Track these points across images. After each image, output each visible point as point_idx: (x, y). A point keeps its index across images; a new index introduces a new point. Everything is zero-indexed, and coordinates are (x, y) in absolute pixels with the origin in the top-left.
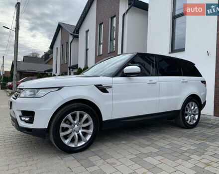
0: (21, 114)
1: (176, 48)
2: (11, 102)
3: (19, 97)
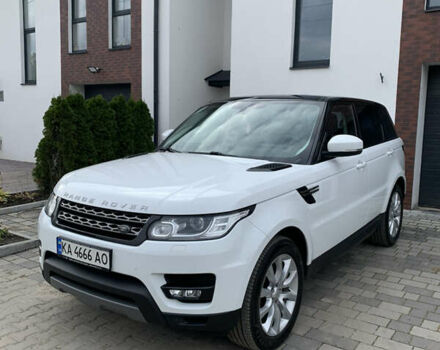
0: (165, 282)
2: (111, 252)
3: (147, 238)
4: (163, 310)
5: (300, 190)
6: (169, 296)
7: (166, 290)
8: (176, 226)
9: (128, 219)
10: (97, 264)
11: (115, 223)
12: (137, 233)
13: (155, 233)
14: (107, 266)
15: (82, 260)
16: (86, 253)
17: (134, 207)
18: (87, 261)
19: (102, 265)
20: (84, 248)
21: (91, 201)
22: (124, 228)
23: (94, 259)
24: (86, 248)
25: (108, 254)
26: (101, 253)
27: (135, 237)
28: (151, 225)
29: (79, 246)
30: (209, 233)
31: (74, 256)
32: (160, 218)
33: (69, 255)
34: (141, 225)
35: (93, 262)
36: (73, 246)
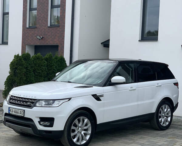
0: (39, 120)
2: (24, 110)
3: (35, 106)
4: (38, 129)
5: (93, 95)
6: (40, 124)
7: (39, 122)
8: (44, 103)
9: (30, 101)
10: (20, 115)
11: (27, 102)
12: (32, 105)
13: (37, 105)
14: (23, 115)
15: (16, 114)
16: (17, 112)
17: (32, 97)
18: (17, 114)
19: (21, 115)
20: (16, 110)
21: (20, 96)
22: (28, 103)
23: (19, 113)
24: (17, 110)
25: (23, 111)
26: (21, 111)
27: (31, 106)
28: (36, 102)
29: (15, 109)
30: (53, 105)
31: (14, 113)
32: (39, 100)
33: (12, 113)
34: (34, 102)
35: (19, 114)
36: (13, 110)
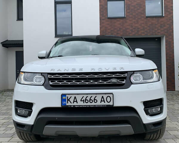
1: (58, 34)
3: (132, 84)
6: (147, 114)
10: (103, 103)
12: (124, 82)
14: (111, 104)
15: (89, 104)
16: (93, 99)
18: (93, 104)
19: (106, 103)
22: (113, 81)
23: (99, 101)
24: (92, 95)
25: (111, 95)
26: (105, 96)
29: (85, 96)
31: (80, 104)
32: (133, 72)
33: (75, 104)
34: (125, 78)
36: (79, 97)
